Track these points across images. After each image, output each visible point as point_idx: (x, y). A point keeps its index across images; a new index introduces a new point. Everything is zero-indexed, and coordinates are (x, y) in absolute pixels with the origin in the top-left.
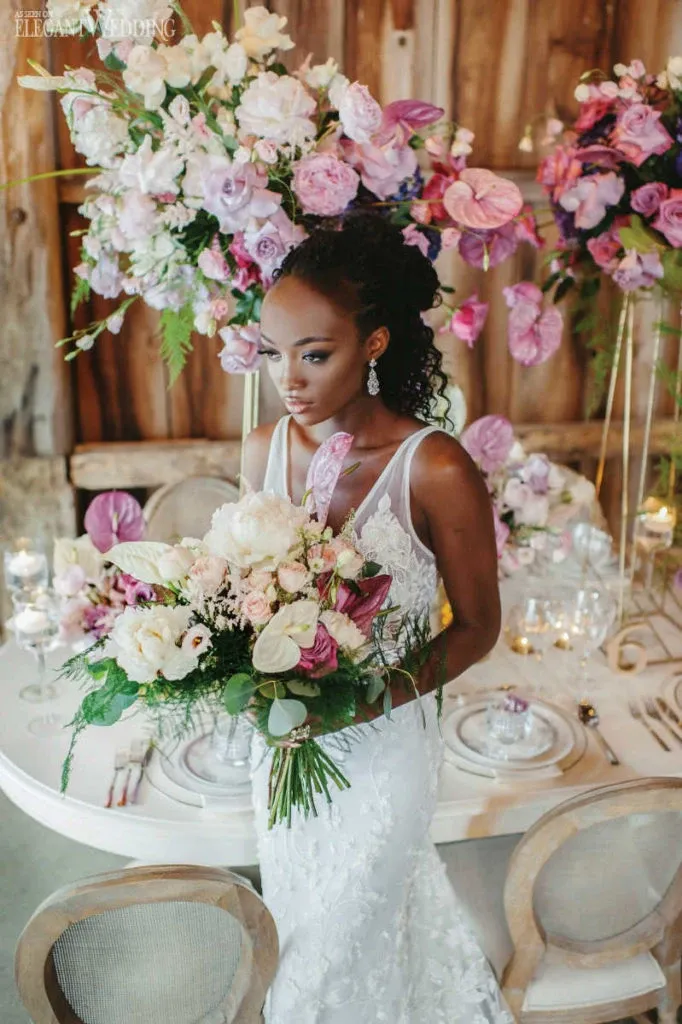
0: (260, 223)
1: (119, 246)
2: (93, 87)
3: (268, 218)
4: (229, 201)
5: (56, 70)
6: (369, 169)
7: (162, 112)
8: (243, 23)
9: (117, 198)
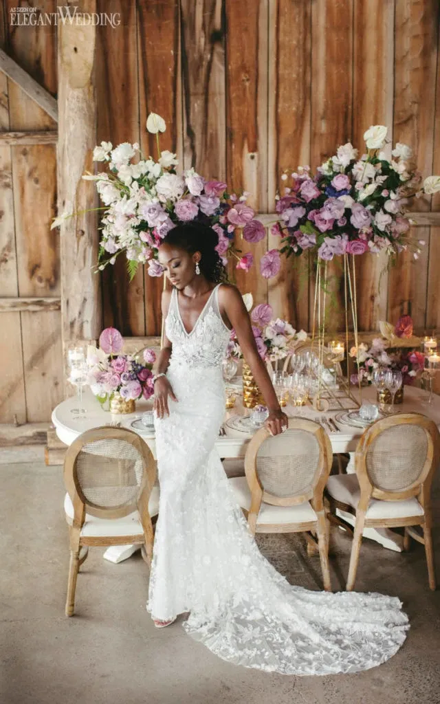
0: (162, 223)
1: (115, 234)
2: (107, 178)
3: (165, 221)
4: (151, 215)
5: (94, 173)
6: (202, 205)
7: (130, 187)
8: (161, 156)
9: (114, 217)
